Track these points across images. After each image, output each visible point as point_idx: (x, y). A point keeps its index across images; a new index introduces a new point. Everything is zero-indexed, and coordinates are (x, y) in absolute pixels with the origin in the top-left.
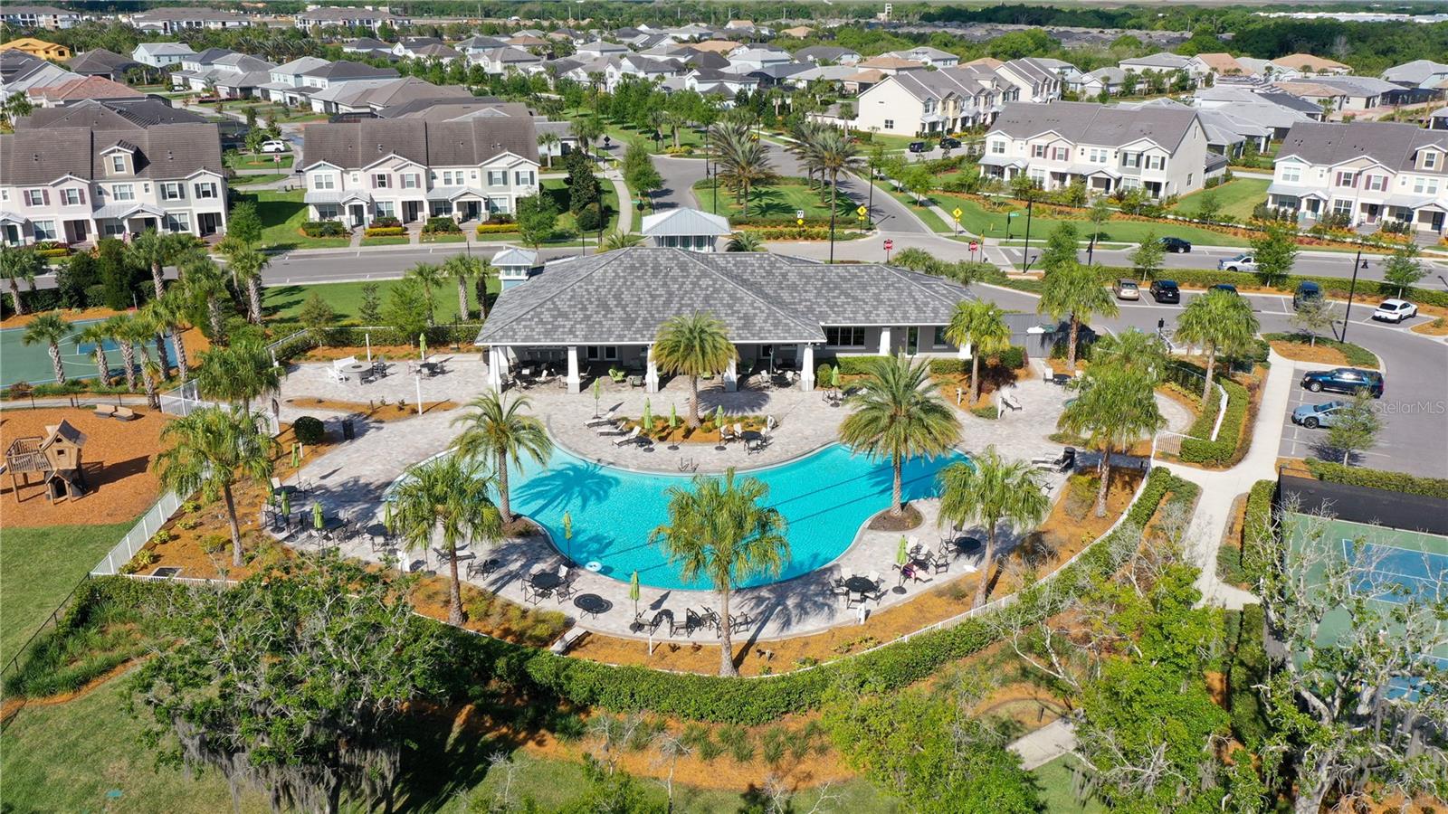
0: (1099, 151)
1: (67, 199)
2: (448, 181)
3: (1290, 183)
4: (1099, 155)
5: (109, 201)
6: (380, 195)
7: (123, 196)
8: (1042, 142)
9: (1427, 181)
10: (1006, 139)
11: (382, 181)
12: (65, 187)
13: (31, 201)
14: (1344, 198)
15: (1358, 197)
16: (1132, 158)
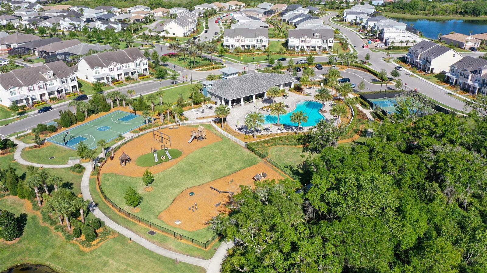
0: (251, 39)
2: (126, 67)
3: (292, 43)
4: (251, 40)
6: (112, 73)
7: (51, 84)
8: (238, 38)
9: (317, 40)
10: (228, 38)
11: (111, 70)
13: (30, 90)
14: (303, 45)
15: (305, 45)
16: (259, 40)
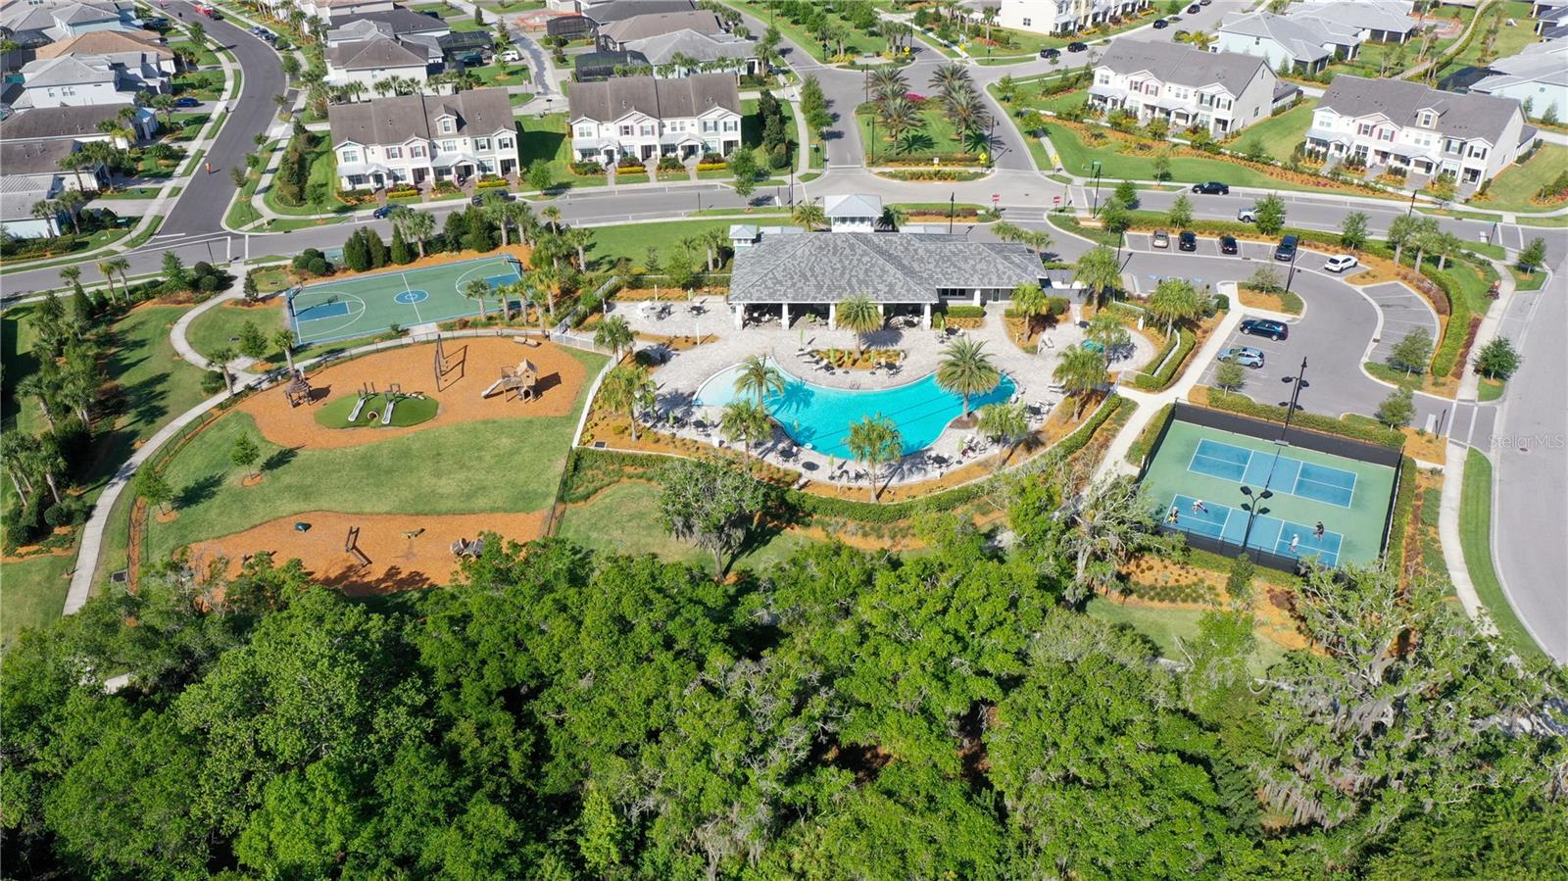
0: (1183, 89)
1: (414, 154)
2: (674, 129)
3: (1324, 128)
4: (1182, 93)
5: (440, 152)
6: (626, 141)
7: (450, 148)
8: (1139, 79)
9: (1424, 135)
10: (1110, 73)
11: (627, 130)
12: (413, 145)
13: (390, 155)
14: (1363, 144)
15: (1373, 144)
16: (1207, 98)
